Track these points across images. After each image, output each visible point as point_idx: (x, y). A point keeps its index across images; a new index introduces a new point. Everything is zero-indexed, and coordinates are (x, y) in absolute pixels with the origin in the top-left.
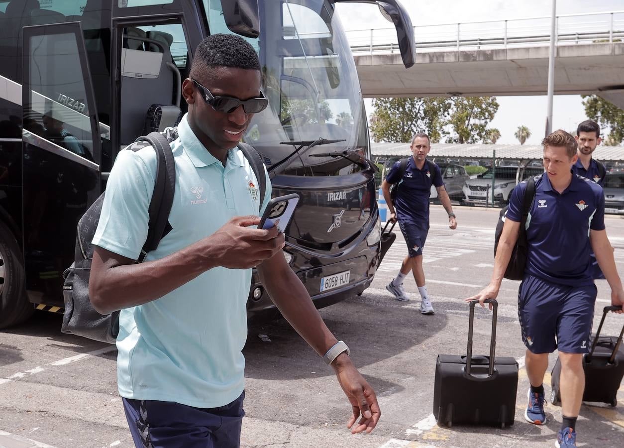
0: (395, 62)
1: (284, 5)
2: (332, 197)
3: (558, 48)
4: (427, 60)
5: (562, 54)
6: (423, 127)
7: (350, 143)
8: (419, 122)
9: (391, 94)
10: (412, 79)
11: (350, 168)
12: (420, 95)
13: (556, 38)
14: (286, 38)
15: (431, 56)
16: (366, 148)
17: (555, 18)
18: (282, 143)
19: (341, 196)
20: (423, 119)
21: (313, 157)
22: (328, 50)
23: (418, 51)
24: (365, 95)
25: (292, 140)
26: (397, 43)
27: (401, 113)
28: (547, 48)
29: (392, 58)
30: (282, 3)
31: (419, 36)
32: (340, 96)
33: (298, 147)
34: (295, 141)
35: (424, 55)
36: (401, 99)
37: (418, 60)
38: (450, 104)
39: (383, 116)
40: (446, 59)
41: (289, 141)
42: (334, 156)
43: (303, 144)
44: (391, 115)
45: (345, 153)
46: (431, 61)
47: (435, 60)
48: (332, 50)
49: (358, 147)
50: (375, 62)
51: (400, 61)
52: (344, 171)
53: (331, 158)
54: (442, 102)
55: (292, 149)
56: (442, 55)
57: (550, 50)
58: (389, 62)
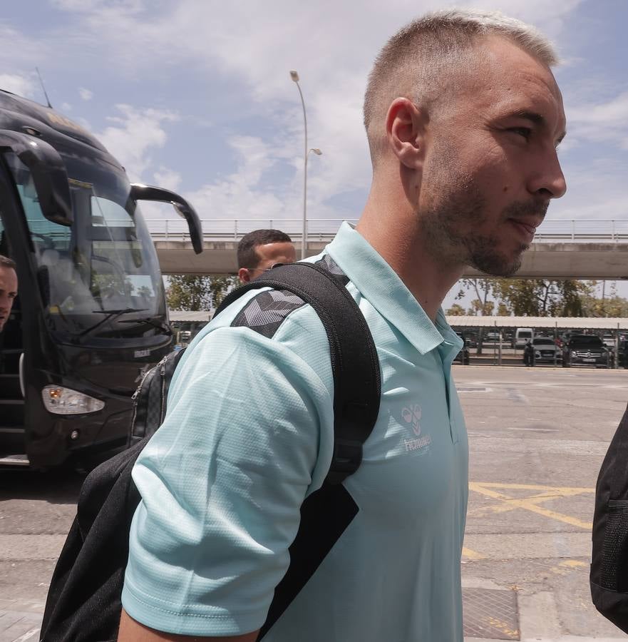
0: (186, 248)
1: (93, 198)
2: (138, 354)
3: (308, 243)
4: (212, 247)
5: (310, 248)
6: (209, 299)
7: (153, 311)
8: (206, 295)
9: (183, 273)
10: (199, 262)
11: (152, 331)
12: (207, 274)
13: (307, 235)
14: (95, 225)
15: (216, 244)
16: (164, 316)
17: (305, 221)
18: (94, 312)
19: (146, 353)
20: (209, 292)
21: (121, 323)
22: (132, 237)
23: (205, 239)
24: (164, 273)
25: (103, 309)
26: (189, 232)
27: (191, 288)
28: (300, 242)
29: (184, 244)
30: (90, 196)
31: (206, 228)
32: (144, 273)
33: (108, 314)
34: (105, 310)
35: (209, 243)
36: (191, 277)
37: (205, 247)
38: (230, 282)
39: (177, 289)
40: (226, 247)
41: (100, 310)
42: (139, 321)
43: (113, 312)
44: (183, 289)
45: (148, 319)
46: (215, 248)
47: (218, 247)
48: (135, 237)
49: (159, 315)
50: (170, 247)
51: (191, 247)
52: (148, 334)
53: (137, 323)
54: (225, 281)
55: (102, 316)
56: (223, 244)
57: (303, 244)
58: (181, 248)
